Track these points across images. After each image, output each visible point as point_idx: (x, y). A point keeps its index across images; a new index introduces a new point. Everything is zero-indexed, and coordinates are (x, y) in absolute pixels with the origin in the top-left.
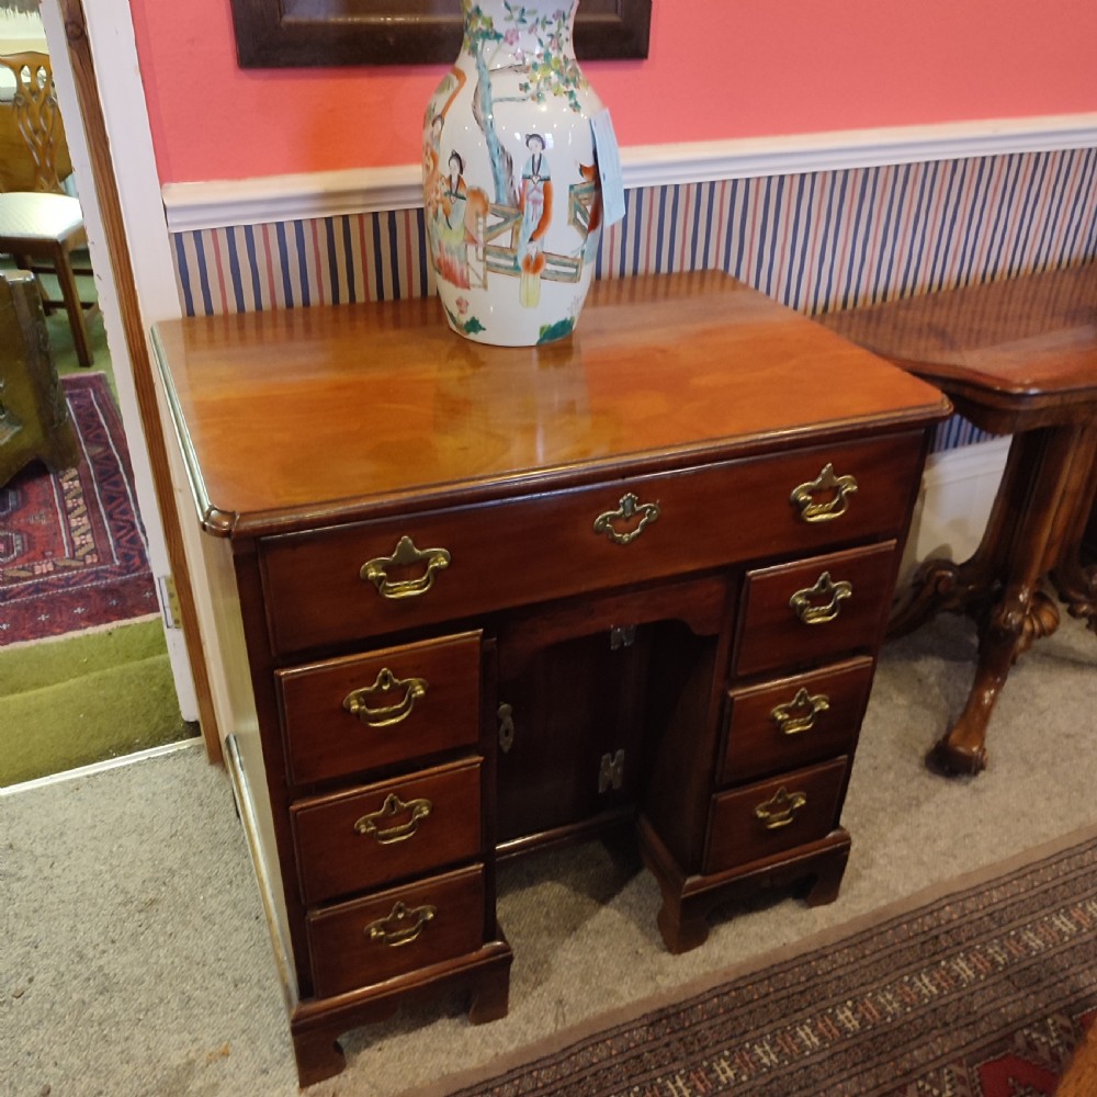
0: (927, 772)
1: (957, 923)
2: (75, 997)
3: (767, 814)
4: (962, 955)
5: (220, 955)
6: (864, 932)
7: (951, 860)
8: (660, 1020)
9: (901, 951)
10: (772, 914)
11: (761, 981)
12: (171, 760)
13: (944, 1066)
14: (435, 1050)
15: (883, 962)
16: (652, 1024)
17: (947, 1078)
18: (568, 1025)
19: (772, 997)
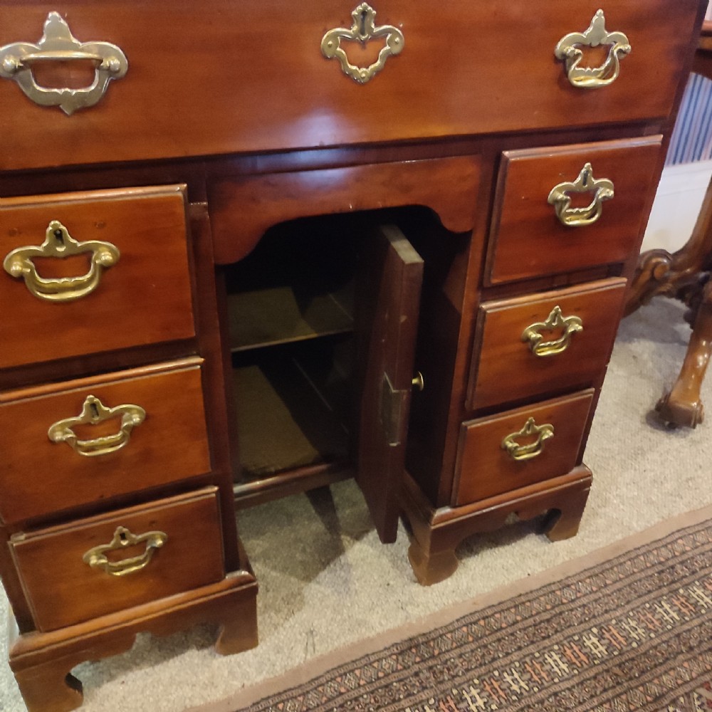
0: (649, 427)
1: (690, 554)
3: (516, 445)
4: (697, 583)
6: (603, 563)
7: (678, 499)
8: (410, 648)
9: (640, 580)
10: (517, 548)
11: (508, 609)
13: (693, 690)
14: (180, 683)
15: (624, 591)
16: (401, 653)
17: (697, 703)
18: (318, 654)
19: (520, 625)
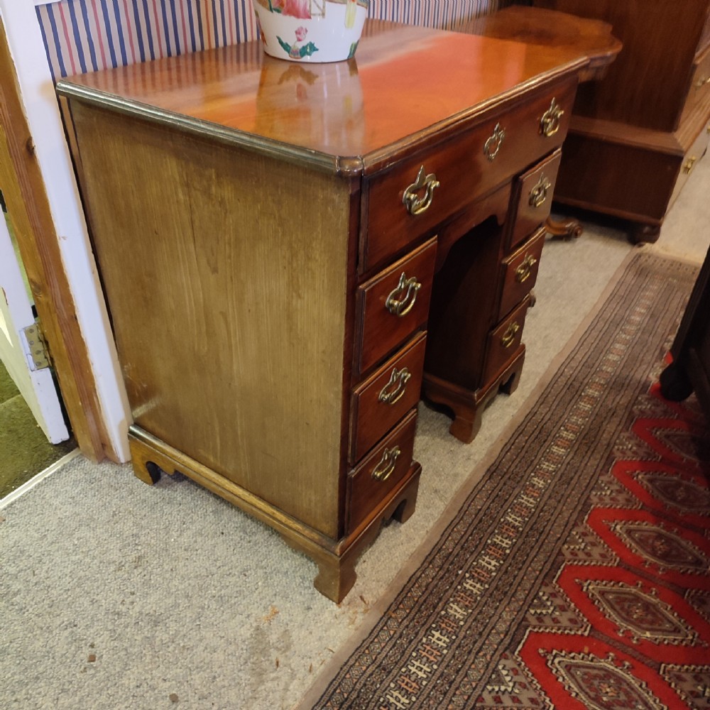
1: (574, 375)
2: (139, 638)
4: (587, 387)
5: (218, 565)
6: (541, 395)
7: (548, 349)
10: (496, 406)
11: (519, 436)
12: (64, 473)
13: (619, 435)
14: (394, 546)
16: (490, 478)
17: (624, 440)
18: (450, 499)
19: (530, 441)
